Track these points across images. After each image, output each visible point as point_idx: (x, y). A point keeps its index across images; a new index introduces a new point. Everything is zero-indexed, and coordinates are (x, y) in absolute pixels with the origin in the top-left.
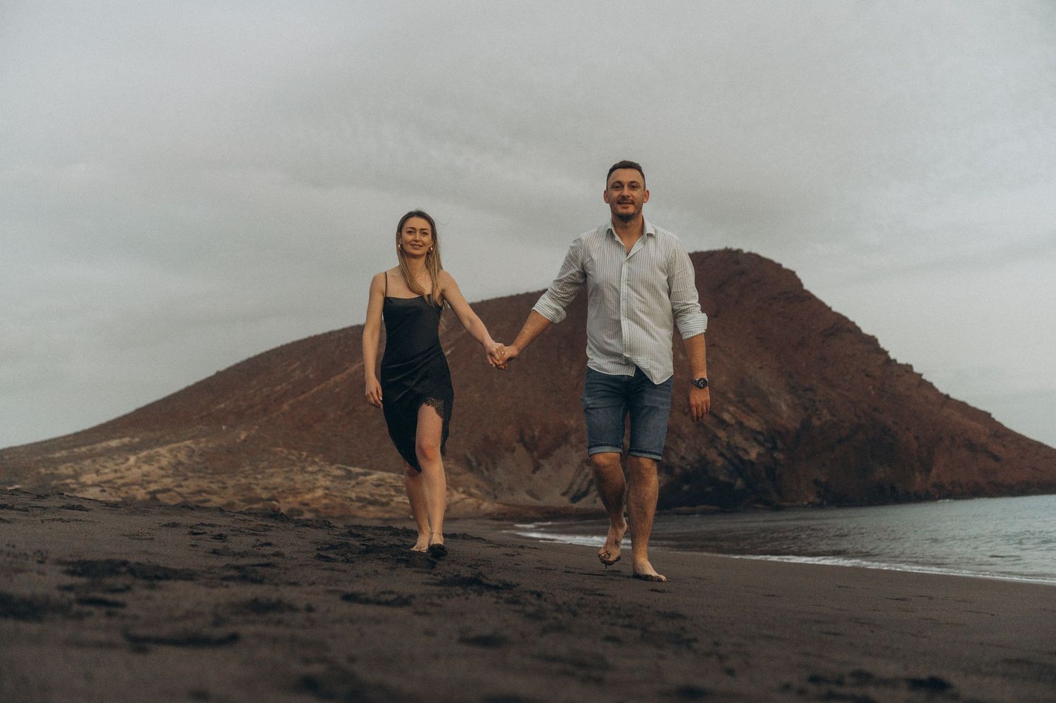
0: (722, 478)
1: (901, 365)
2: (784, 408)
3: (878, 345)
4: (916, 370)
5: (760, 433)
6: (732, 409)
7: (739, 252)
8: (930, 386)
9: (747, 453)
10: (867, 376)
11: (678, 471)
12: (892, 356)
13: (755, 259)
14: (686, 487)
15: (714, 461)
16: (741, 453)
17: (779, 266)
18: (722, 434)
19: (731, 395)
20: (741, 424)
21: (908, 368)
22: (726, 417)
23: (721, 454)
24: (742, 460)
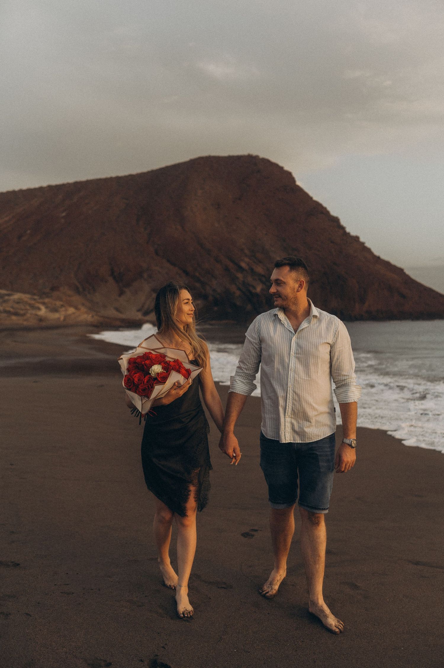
0: (238, 304)
1: (352, 237)
3: (340, 223)
4: (362, 240)
5: (263, 276)
6: (247, 260)
7: (256, 157)
8: (368, 250)
9: (254, 288)
10: (332, 242)
12: (348, 230)
13: (266, 162)
14: (216, 308)
15: (234, 293)
16: (251, 289)
17: (282, 168)
18: (240, 275)
19: (247, 251)
20: (252, 270)
21: (357, 238)
22: (243, 265)
23: (239, 289)
24: (250, 292)
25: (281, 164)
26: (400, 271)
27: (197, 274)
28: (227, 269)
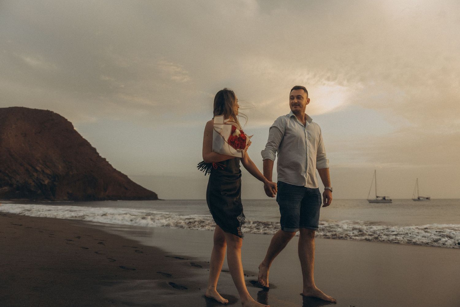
0: (32, 189)
1: (102, 158)
2: (60, 167)
3: (96, 151)
4: (107, 160)
5: (50, 175)
6: (40, 166)
7: (52, 112)
9: (44, 181)
10: (91, 160)
11: (15, 186)
12: (100, 155)
13: (58, 116)
14: (17, 192)
15: (31, 183)
16: (41, 181)
17: (66, 120)
18: (35, 174)
19: (41, 161)
20: (43, 171)
21: (105, 159)
22: (38, 168)
23: (34, 181)
24: (41, 184)
25: (66, 118)
26: (125, 177)
27: (7, 172)
28: (27, 170)
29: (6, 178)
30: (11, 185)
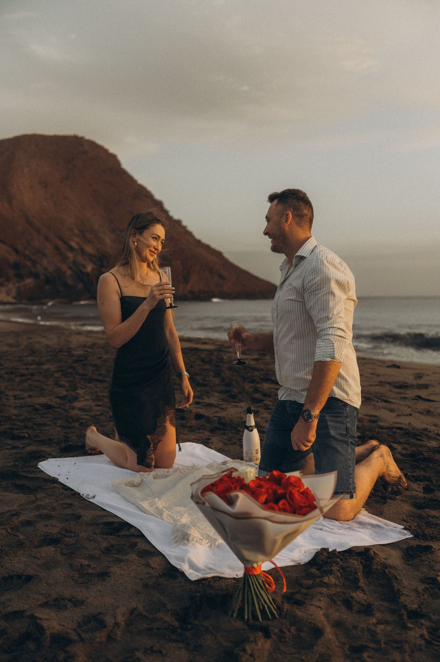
0: (69, 282)
1: (176, 221)
2: (108, 241)
3: (163, 207)
6: (76, 239)
7: (82, 138)
9: (85, 267)
12: (171, 214)
13: (92, 144)
14: (47, 287)
15: (65, 272)
16: (81, 268)
17: (107, 151)
18: (70, 255)
19: (76, 231)
20: (82, 249)
21: (179, 222)
22: (73, 244)
23: (70, 268)
24: (81, 272)
25: (106, 147)
27: (27, 253)
28: (57, 248)
29: (28, 263)
30: (36, 276)
